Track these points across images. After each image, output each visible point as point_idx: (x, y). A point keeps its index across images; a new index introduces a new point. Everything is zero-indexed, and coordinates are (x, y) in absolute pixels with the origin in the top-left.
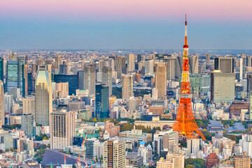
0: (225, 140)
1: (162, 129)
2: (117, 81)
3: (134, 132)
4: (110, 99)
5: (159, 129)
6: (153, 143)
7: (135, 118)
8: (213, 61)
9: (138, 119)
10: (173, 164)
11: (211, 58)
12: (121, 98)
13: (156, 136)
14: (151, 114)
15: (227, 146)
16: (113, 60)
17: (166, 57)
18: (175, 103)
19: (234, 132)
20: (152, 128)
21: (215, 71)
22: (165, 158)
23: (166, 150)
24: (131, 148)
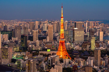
0: (80, 59)
1: (51, 54)
2: (31, 33)
3: (39, 56)
4: (28, 41)
5: (50, 54)
6: (48, 61)
9: (40, 50)
10: (58, 70)
11: (73, 23)
12: (32, 41)
13: (49, 58)
14: (46, 48)
15: (81, 62)
16: (28, 24)
17: (52, 22)
18: (57, 43)
19: (84, 56)
20: (47, 54)
21: (75, 28)
22: (54, 68)
23: (54, 64)
24: (38, 63)
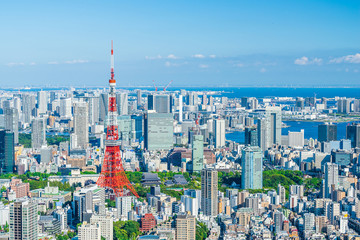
0: (163, 197)
1: (83, 185)
2: (26, 125)
3: (48, 190)
4: (16, 148)
5: (80, 185)
6: (73, 203)
7: (48, 172)
8: (146, 99)
9: (52, 174)
10: (99, 229)
11: (144, 96)
12: (30, 146)
13: (76, 194)
14: (69, 166)
15: (166, 204)
16: (19, 99)
17: (86, 95)
18: (99, 153)
19: (173, 187)
20: (71, 185)
21: (149, 111)
22: (89, 222)
23: (89, 211)
24: (45, 211)
